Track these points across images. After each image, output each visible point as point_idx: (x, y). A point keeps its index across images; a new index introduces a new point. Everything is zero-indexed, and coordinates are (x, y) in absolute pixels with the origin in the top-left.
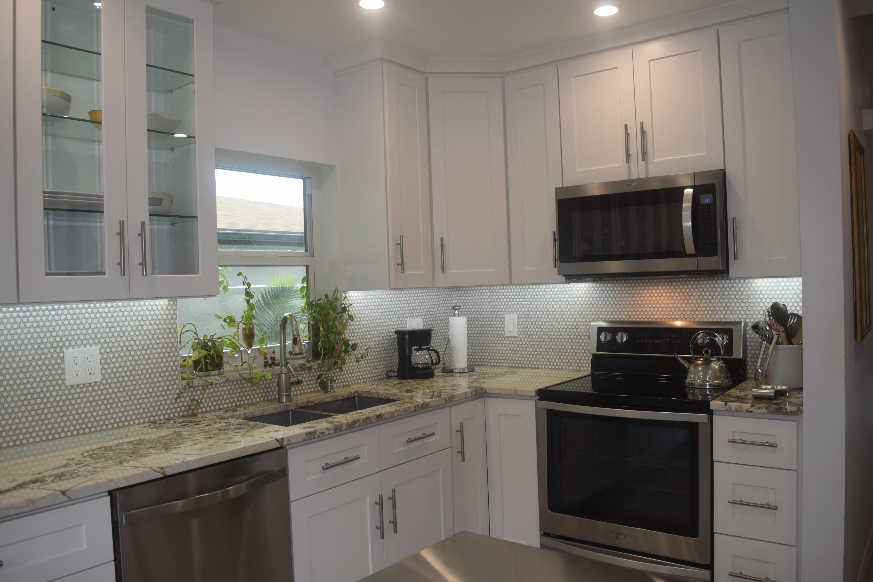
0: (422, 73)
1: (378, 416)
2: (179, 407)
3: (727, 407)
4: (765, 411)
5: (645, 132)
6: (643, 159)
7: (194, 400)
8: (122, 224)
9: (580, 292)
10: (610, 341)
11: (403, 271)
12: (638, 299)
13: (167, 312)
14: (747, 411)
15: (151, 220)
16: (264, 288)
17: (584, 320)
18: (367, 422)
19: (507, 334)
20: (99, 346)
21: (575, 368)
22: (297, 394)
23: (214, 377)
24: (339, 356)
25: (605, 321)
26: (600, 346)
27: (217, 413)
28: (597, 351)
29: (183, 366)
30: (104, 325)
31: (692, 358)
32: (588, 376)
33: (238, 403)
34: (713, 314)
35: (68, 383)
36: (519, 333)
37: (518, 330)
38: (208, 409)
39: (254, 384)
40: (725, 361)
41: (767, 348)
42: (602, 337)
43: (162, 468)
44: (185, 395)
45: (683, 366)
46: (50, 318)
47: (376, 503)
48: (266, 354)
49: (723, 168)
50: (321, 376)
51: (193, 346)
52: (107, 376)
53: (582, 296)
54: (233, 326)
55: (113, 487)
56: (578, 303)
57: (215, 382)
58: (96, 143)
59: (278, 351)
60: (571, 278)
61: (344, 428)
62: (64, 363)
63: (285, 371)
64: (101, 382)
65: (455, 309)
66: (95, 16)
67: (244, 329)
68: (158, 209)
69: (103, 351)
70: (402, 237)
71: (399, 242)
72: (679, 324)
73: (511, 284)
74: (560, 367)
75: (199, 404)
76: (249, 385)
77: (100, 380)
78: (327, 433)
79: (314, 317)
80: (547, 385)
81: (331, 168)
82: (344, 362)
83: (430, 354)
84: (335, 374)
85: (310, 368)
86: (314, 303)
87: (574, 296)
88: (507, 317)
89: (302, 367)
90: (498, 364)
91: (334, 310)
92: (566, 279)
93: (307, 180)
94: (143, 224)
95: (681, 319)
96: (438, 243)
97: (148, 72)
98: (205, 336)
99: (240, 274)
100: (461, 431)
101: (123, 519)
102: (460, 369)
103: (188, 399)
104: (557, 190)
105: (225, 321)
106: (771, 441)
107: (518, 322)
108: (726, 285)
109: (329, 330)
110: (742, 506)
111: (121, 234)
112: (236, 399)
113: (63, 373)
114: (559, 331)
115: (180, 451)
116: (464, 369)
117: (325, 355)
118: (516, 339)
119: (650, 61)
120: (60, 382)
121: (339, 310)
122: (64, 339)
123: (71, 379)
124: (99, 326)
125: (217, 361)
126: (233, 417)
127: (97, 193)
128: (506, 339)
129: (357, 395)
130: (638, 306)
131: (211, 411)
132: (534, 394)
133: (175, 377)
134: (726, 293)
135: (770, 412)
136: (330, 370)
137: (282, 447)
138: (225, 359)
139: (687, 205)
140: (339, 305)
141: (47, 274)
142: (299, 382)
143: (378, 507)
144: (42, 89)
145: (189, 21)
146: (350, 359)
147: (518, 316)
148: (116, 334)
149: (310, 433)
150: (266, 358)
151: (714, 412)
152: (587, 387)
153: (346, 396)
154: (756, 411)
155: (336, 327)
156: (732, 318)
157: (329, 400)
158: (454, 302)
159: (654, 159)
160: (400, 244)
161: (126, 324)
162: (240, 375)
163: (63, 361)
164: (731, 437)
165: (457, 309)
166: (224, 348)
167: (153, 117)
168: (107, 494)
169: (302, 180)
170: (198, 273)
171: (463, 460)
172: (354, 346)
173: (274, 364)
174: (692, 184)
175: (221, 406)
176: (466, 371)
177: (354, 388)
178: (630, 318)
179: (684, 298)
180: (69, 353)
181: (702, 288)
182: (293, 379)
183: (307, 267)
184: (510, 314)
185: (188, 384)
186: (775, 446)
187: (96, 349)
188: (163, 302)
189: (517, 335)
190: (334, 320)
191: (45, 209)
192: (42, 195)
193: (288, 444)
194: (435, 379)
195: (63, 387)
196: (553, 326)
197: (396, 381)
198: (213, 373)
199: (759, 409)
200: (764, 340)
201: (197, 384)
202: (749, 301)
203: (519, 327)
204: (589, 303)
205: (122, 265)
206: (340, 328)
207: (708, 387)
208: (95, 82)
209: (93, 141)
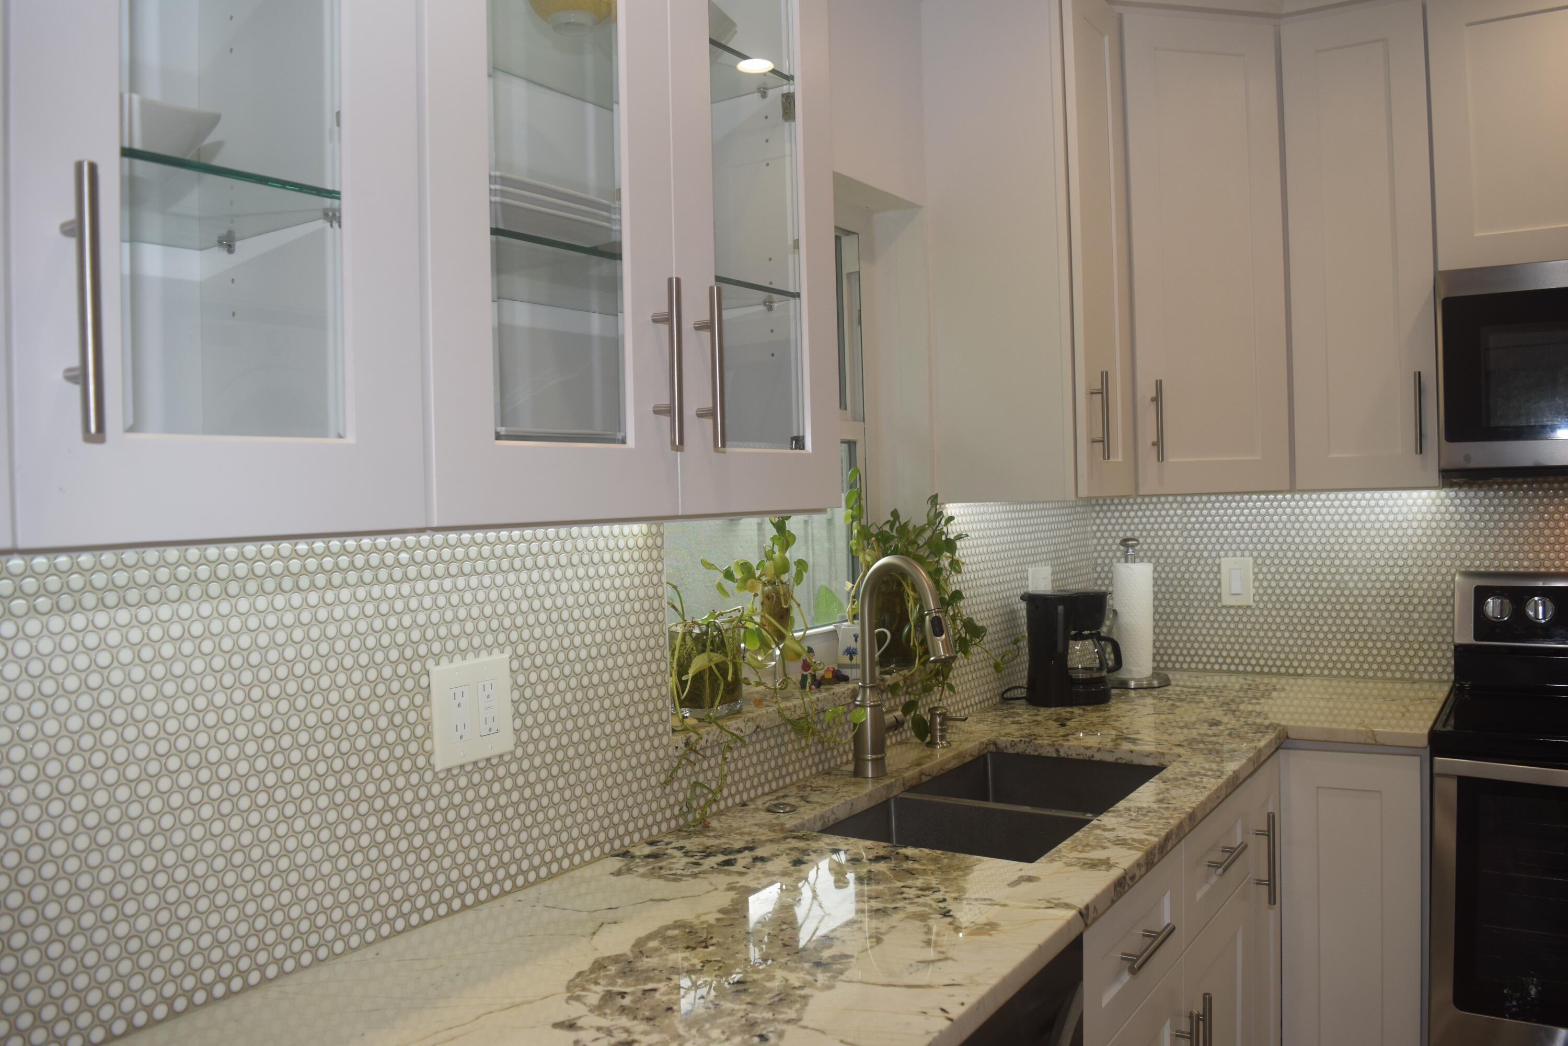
2: (668, 805)
7: (696, 784)
8: (674, 288)
9: (1415, 509)
10: (1512, 618)
17: (1425, 571)
19: (1227, 600)
20: (508, 651)
21: (1398, 675)
23: (732, 723)
28: (1476, 638)
30: (519, 592)
33: (774, 785)
35: (440, 763)
36: (1257, 598)
37: (1254, 591)
42: (1488, 609)
44: (680, 772)
47: (1179, 1034)
52: (524, 736)
53: (1419, 517)
56: (1410, 532)
61: (1157, 858)
62: (430, 706)
64: (512, 753)
65: (1128, 546)
67: (766, 597)
69: (515, 665)
70: (1105, 377)
71: (1098, 386)
73: (1292, 490)
74: (1361, 674)
77: (512, 748)
78: (1138, 874)
83: (1101, 647)
87: (1400, 518)
88: (1227, 563)
90: (1201, 666)
93: (845, 240)
96: (1145, 393)
100: (1269, 833)
102: (1141, 680)
103: (686, 784)
105: (728, 575)
107: (1255, 573)
112: (770, 776)
113: (428, 734)
114: (1360, 595)
116: (1149, 679)
118: (1249, 612)
120: (421, 761)
122: (430, 633)
123: (446, 752)
125: (731, 677)
128: (1224, 611)
129: (992, 748)
133: (661, 729)
141: (498, 437)
142: (898, 725)
147: (1255, 562)
148: (543, 617)
149: (1120, 883)
150: (805, 666)
160: (1100, 393)
163: (429, 699)
165: (1132, 546)
166: (741, 646)
171: (1273, 900)
176: (1154, 683)
177: (981, 734)
178: (1542, 565)
180: (441, 675)
182: (888, 719)
183: (852, 445)
184: (1235, 555)
185: (685, 743)
187: (501, 658)
189: (1252, 603)
193: (1093, 920)
195: (428, 776)
196: (1346, 582)
203: (1257, 584)
204: (1438, 532)
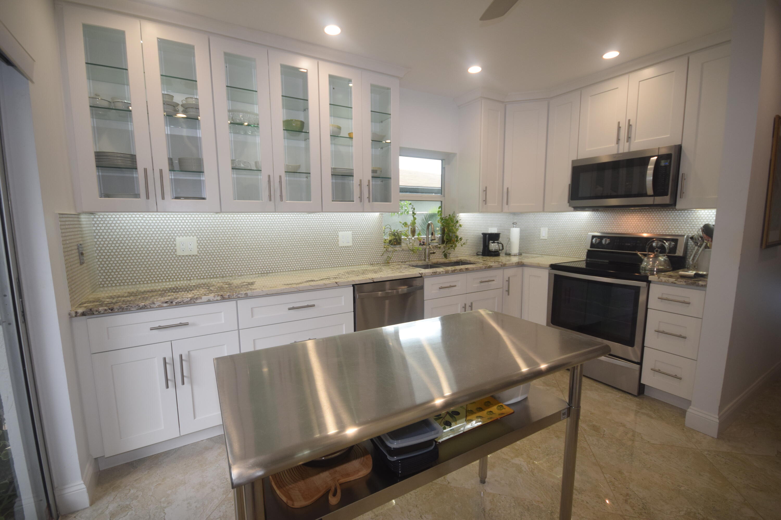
0: (503, 102)
1: (466, 269)
2: (382, 259)
3: (660, 280)
4: (684, 283)
5: (631, 125)
6: (627, 141)
7: (389, 257)
8: (361, 181)
9: (584, 217)
10: (599, 243)
11: (486, 204)
12: (619, 221)
13: (379, 219)
14: (672, 283)
15: (372, 179)
16: (426, 213)
17: (585, 232)
18: (461, 270)
19: (542, 238)
20: (352, 231)
22: (433, 259)
23: (397, 248)
24: (454, 243)
25: (598, 232)
26: (592, 245)
27: (398, 263)
28: (591, 248)
29: (385, 243)
30: (354, 223)
31: (647, 254)
32: (584, 260)
33: (407, 260)
34: (667, 230)
35: (340, 245)
37: (547, 236)
38: (394, 261)
39: (414, 252)
40: (668, 257)
41: (698, 250)
42: (594, 240)
43: (373, 279)
44: (385, 254)
45: (640, 258)
46: (334, 219)
47: (463, 307)
48: (420, 240)
49: (680, 143)
50: (444, 251)
51: (389, 234)
52: (354, 244)
53: (585, 219)
54: (407, 227)
55: (354, 283)
56: (582, 222)
57: (397, 250)
58: (351, 147)
59: (425, 239)
60: (577, 208)
61: (450, 272)
63: (428, 247)
65: (514, 224)
66: (349, 89)
67: (411, 228)
68: (375, 175)
69: (353, 234)
70: (486, 188)
71: (485, 190)
72: (645, 235)
73: (544, 211)
75: (390, 258)
76: (412, 252)
77: (352, 245)
78: (442, 273)
79: (443, 225)
80: (558, 262)
81: (454, 154)
82: (456, 246)
83: (499, 245)
84: (451, 251)
85: (440, 248)
86: (444, 218)
87: (581, 219)
88: (542, 229)
89: (436, 247)
90: (534, 253)
91: (452, 222)
92: (574, 209)
93: (443, 161)
94: (369, 181)
95: (647, 232)
96: (505, 190)
97: (372, 114)
98: (394, 230)
99: (410, 204)
100: (508, 281)
101: (357, 296)
102: (514, 254)
103: (386, 256)
104: (573, 162)
105: (403, 224)
106: (687, 300)
107: (548, 231)
108: (678, 214)
109: (449, 231)
110: (663, 334)
111: (360, 185)
112: (406, 258)
113: (338, 241)
114: (570, 237)
115: (380, 274)
116: (516, 254)
117: (447, 242)
118: (546, 240)
119: (640, 81)
120: (337, 245)
121: (455, 222)
122: (339, 228)
123: (341, 244)
124: (352, 223)
125: (399, 241)
126: (404, 265)
127: (351, 168)
128: (541, 240)
129: (460, 261)
130: (618, 225)
131: (396, 262)
132: (548, 266)
133: (381, 247)
134: (677, 218)
135: (687, 284)
136: (449, 249)
137: (421, 277)
138: (402, 241)
139: (651, 167)
140: (455, 219)
141: (332, 201)
142: (434, 253)
143: (464, 309)
144: (330, 125)
145: (389, 89)
146: (458, 244)
147: (548, 229)
148: (358, 227)
149: (434, 272)
150: (420, 242)
151: (652, 282)
152: (583, 265)
153: (455, 261)
154: (678, 283)
155: (453, 230)
156: (680, 233)
157: (447, 262)
158: (515, 221)
159: (635, 140)
160: (485, 191)
161: (362, 223)
162: (409, 248)
163: (338, 237)
164: (660, 296)
166: (402, 236)
167: (374, 134)
168: (352, 286)
169: (441, 161)
170: (391, 202)
171: (509, 294)
172: (461, 239)
173: (424, 245)
174: (657, 154)
175: (400, 261)
176: (517, 254)
177: (459, 258)
178: (612, 231)
179: (648, 221)
180: (340, 234)
181: (661, 215)
182: (431, 252)
183: (441, 202)
184: (544, 227)
185: (386, 250)
186: (689, 303)
187: (350, 233)
188: (377, 214)
189: (547, 238)
190: (452, 226)
191: (332, 175)
192: (330, 169)
193: (424, 276)
194: (500, 257)
195: (338, 247)
196: (568, 234)
197: (481, 257)
198: (397, 246)
199: (681, 282)
200: (696, 245)
201: (390, 250)
202: (693, 223)
203: (548, 234)
204: (589, 222)
205: (360, 198)
206: (455, 230)
207: (655, 270)
208: (350, 120)
209: (349, 146)
